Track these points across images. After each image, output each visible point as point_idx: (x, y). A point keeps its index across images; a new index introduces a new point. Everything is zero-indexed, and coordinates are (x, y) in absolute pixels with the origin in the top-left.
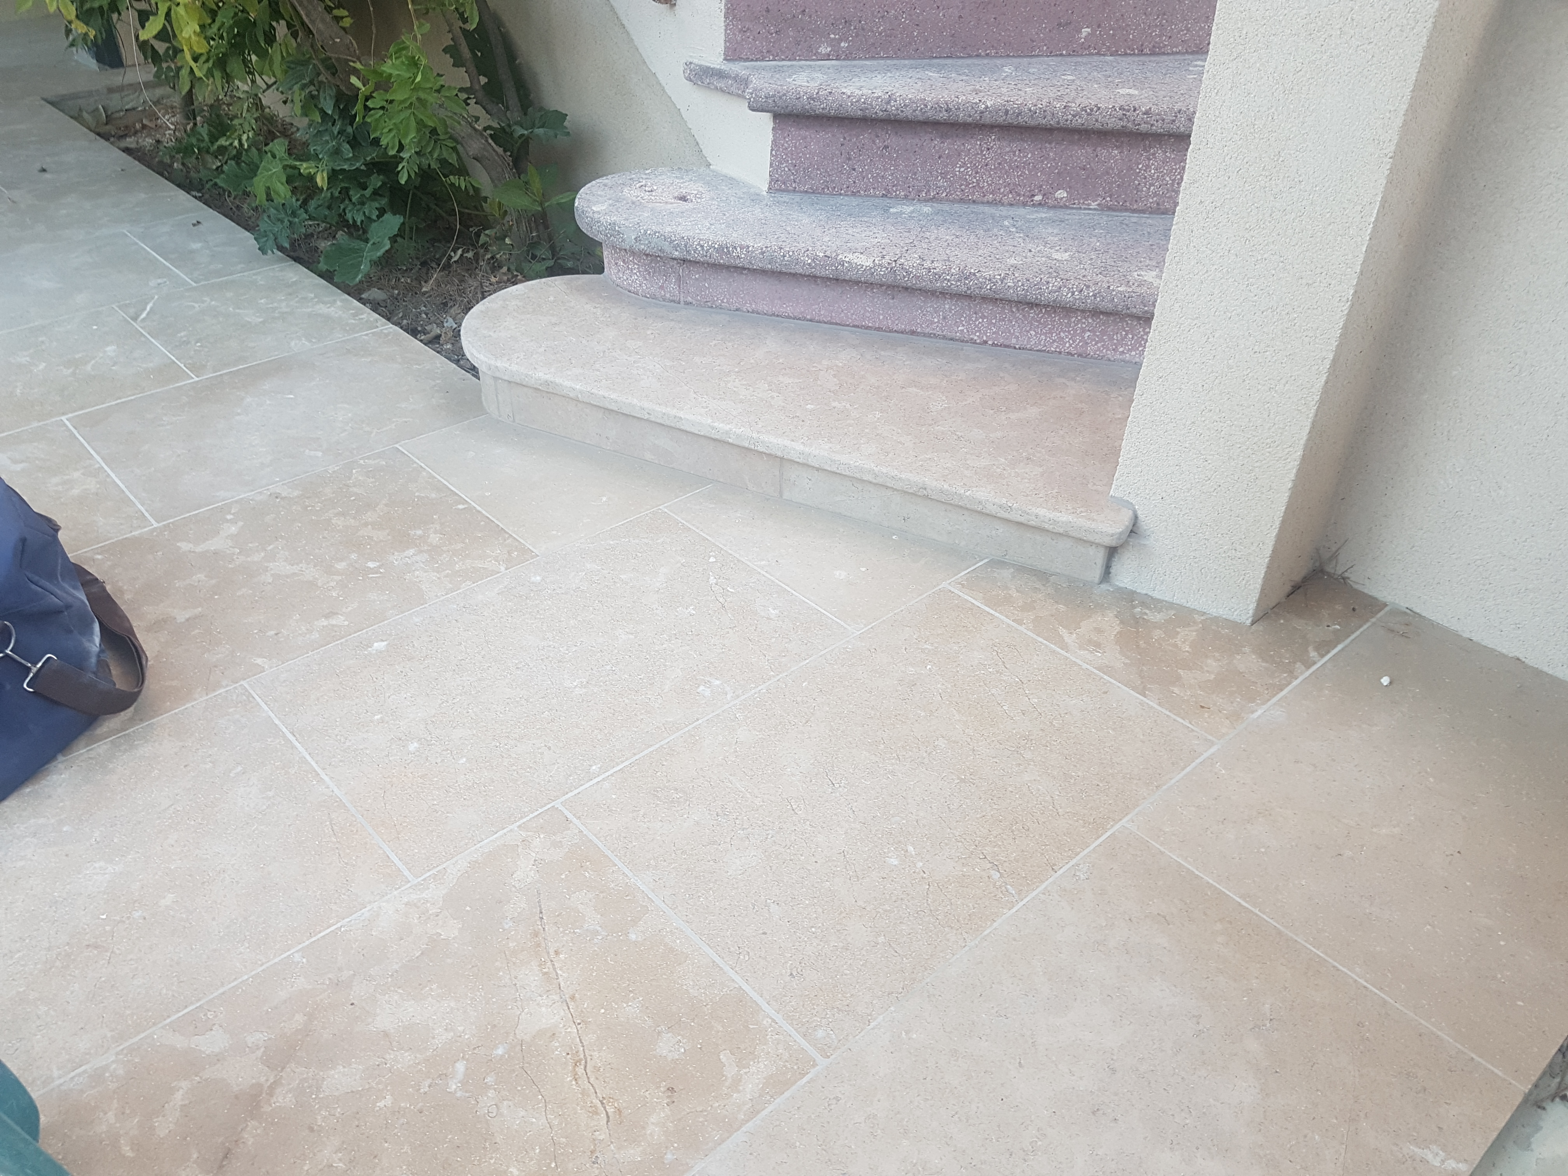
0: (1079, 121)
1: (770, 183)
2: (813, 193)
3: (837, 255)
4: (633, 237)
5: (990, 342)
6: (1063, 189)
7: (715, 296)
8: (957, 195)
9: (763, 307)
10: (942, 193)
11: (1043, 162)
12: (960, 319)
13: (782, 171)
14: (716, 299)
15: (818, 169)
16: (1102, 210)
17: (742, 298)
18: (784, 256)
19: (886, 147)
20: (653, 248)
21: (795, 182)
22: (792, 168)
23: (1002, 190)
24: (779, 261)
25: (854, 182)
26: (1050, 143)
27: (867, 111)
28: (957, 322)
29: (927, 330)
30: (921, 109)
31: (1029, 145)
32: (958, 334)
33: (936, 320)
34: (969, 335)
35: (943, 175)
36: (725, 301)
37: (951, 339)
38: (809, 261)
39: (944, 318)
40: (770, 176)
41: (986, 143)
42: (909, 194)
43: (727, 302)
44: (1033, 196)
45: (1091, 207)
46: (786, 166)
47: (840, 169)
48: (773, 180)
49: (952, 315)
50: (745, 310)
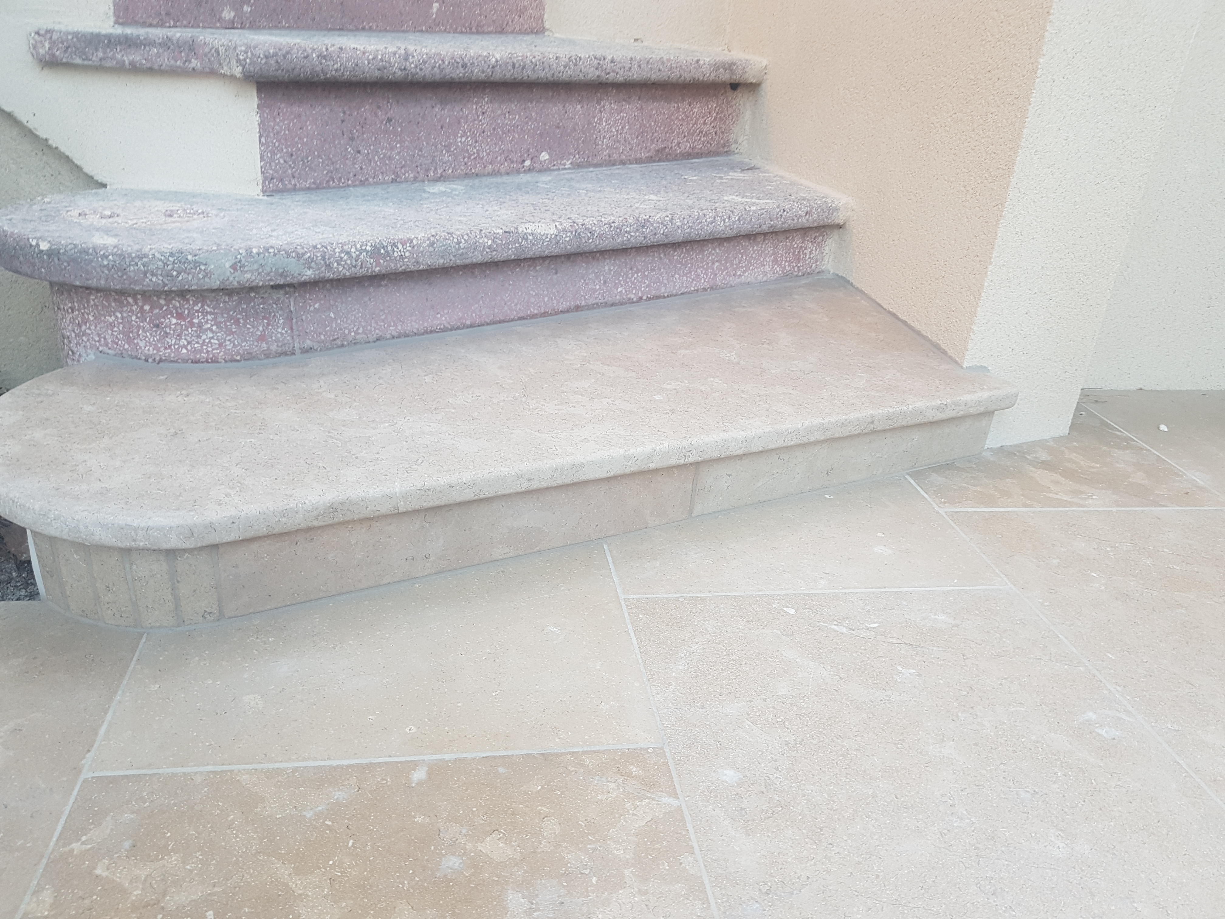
0: (569, 72)
1: (264, 182)
2: (317, 188)
3: (517, 229)
4: (228, 265)
5: (645, 298)
6: (545, 150)
7: (346, 328)
8: (462, 170)
9: (412, 325)
10: (448, 170)
11: (527, 123)
12: (618, 279)
13: (276, 165)
14: (347, 332)
15: (319, 156)
16: (574, 168)
17: (383, 321)
18: (459, 243)
19: (389, 120)
20: (268, 274)
21: (294, 177)
22: (288, 159)
23: (499, 158)
24: (453, 250)
25: (361, 168)
26: (531, 102)
27: (385, 71)
28: (616, 284)
29: (592, 301)
30: (440, 65)
31: (516, 106)
32: (618, 297)
33: (598, 287)
34: (627, 295)
35: (447, 149)
36: (360, 331)
37: (612, 305)
38: (490, 242)
39: (605, 282)
40: (262, 173)
41: (481, 107)
42: (417, 175)
43: (364, 332)
44: (524, 161)
45: (566, 167)
46: (281, 157)
47: (344, 153)
48: (267, 179)
49: (612, 277)
50: (388, 336)
